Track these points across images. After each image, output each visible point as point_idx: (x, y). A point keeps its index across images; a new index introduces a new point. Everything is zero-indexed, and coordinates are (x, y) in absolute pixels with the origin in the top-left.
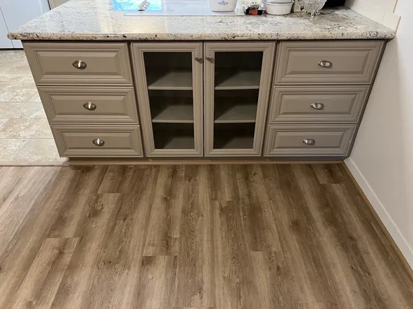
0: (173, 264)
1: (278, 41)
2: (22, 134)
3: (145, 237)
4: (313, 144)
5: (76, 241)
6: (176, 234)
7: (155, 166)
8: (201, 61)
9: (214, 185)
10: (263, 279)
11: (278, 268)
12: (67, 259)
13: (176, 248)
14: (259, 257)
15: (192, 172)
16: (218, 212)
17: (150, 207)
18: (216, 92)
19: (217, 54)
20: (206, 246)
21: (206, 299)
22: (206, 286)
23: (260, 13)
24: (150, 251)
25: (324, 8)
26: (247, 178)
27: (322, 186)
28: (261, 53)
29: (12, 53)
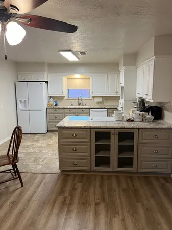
0: (107, 206)
1: (139, 129)
2: (41, 163)
3: (95, 196)
4: (156, 167)
5: (70, 197)
6: (106, 197)
7: (95, 175)
8: (114, 135)
9: (119, 182)
10: (141, 211)
11: (147, 208)
12: (68, 202)
13: (107, 201)
14: (139, 205)
15: (109, 178)
16: (121, 191)
17: (95, 188)
18: (119, 145)
19: (119, 132)
20: (118, 201)
21: (120, 216)
22: (120, 212)
23: (132, 121)
24: (98, 201)
25: (154, 119)
26: (132, 180)
27: (163, 184)
28: (133, 133)
29: (29, 135)
